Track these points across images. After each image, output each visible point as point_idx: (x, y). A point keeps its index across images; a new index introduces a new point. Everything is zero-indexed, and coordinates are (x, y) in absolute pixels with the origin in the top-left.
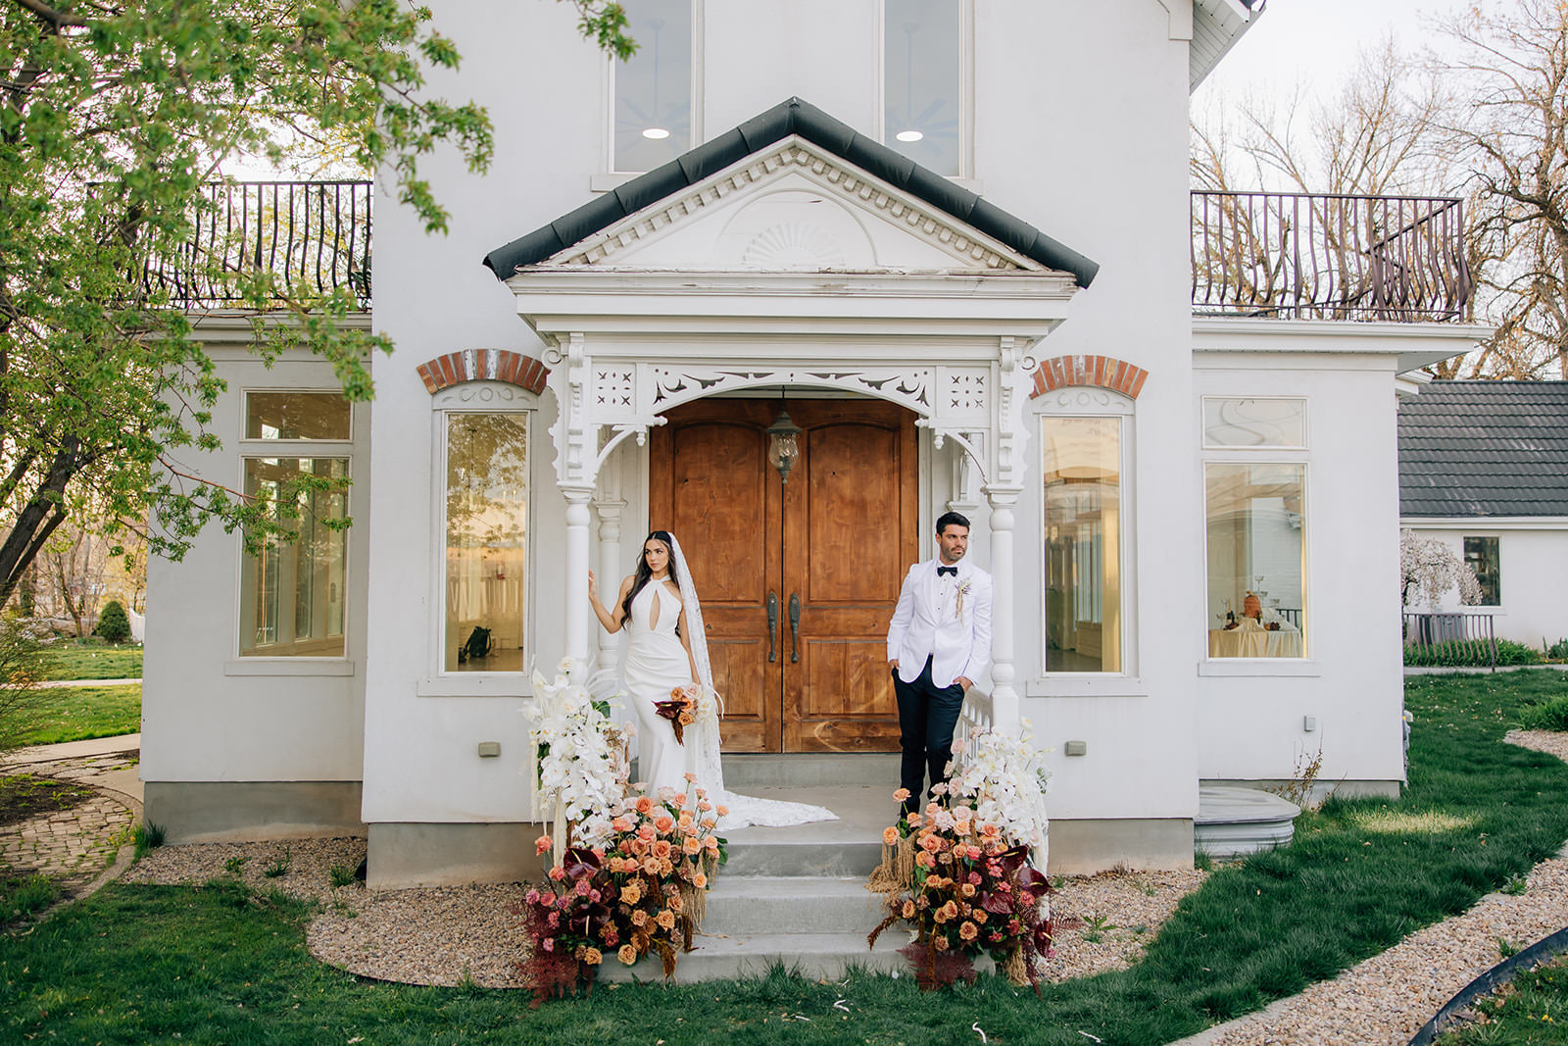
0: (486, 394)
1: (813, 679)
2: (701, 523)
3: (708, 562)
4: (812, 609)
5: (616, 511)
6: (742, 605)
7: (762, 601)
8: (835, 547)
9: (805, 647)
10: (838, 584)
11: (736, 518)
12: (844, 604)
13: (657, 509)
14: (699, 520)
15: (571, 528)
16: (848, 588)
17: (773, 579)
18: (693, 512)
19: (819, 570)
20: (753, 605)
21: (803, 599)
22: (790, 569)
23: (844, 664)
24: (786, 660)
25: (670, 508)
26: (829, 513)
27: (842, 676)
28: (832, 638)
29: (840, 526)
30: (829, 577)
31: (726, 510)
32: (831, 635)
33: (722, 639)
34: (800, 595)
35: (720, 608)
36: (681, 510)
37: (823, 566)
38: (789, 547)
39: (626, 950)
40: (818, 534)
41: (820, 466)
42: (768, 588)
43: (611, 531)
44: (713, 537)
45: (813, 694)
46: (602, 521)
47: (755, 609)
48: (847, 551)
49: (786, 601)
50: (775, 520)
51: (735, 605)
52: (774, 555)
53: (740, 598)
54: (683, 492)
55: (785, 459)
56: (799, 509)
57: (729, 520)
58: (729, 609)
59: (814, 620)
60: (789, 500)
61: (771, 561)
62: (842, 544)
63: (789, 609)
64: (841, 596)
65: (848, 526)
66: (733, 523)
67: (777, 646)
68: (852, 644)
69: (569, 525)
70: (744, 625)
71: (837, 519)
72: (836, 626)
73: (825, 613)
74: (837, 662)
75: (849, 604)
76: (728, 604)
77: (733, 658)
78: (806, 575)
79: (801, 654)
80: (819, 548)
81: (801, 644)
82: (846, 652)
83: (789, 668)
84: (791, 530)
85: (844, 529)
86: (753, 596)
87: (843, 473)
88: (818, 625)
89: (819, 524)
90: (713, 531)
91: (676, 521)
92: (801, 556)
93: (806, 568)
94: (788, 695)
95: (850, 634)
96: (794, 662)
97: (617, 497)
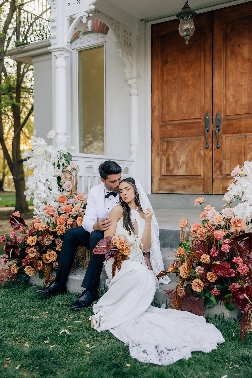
0: (89, 39)
1: (228, 156)
2: (174, 83)
3: (177, 101)
4: (227, 120)
5: (134, 81)
6: (193, 121)
7: (202, 118)
8: (240, 85)
9: (224, 140)
10: (241, 105)
11: (190, 77)
12: (244, 116)
13: (155, 78)
14: (173, 81)
15: (57, 69)
16: (247, 107)
17: (208, 107)
18: (170, 78)
19: (231, 99)
20: (198, 120)
21: (223, 115)
22: (216, 100)
23: (244, 148)
24: (214, 147)
25: (161, 77)
26: (236, 68)
27: (243, 155)
28: (238, 134)
29: (242, 74)
30: (236, 102)
31: (185, 74)
32: (238, 133)
33: (184, 139)
34: (221, 113)
35: (183, 123)
36: (165, 78)
37: (233, 96)
38: (215, 89)
39: (29, 268)
40: (231, 79)
41: (232, 43)
42: (205, 111)
43: (134, 91)
44: (179, 88)
45: (228, 164)
46: (130, 86)
47: (199, 122)
48: (246, 87)
49: (214, 117)
50: (209, 76)
51: (190, 121)
52: (208, 94)
53: (192, 117)
54: (166, 68)
55: (187, 30)
56: (220, 68)
57: (187, 79)
58: (187, 123)
59: (228, 125)
60: (216, 64)
61: (207, 97)
62: (243, 84)
63: (216, 121)
64: (243, 112)
65: (246, 73)
66: (189, 80)
67: (210, 140)
68: (249, 137)
69: (56, 68)
70: (194, 130)
71: (240, 70)
72: (240, 128)
73: (234, 122)
74: (240, 147)
75: (247, 116)
76: (187, 121)
77: (189, 147)
78: (225, 102)
79: (222, 143)
80: (231, 87)
81: (222, 138)
82: (245, 141)
83: (216, 151)
84: (217, 80)
85: (244, 75)
86: (198, 115)
87: (244, 44)
88: (230, 128)
89: (231, 74)
90: (179, 86)
91: (164, 83)
92: (221, 93)
93: (224, 99)
94: (215, 165)
95: (247, 132)
96: (218, 148)
97: (135, 75)
